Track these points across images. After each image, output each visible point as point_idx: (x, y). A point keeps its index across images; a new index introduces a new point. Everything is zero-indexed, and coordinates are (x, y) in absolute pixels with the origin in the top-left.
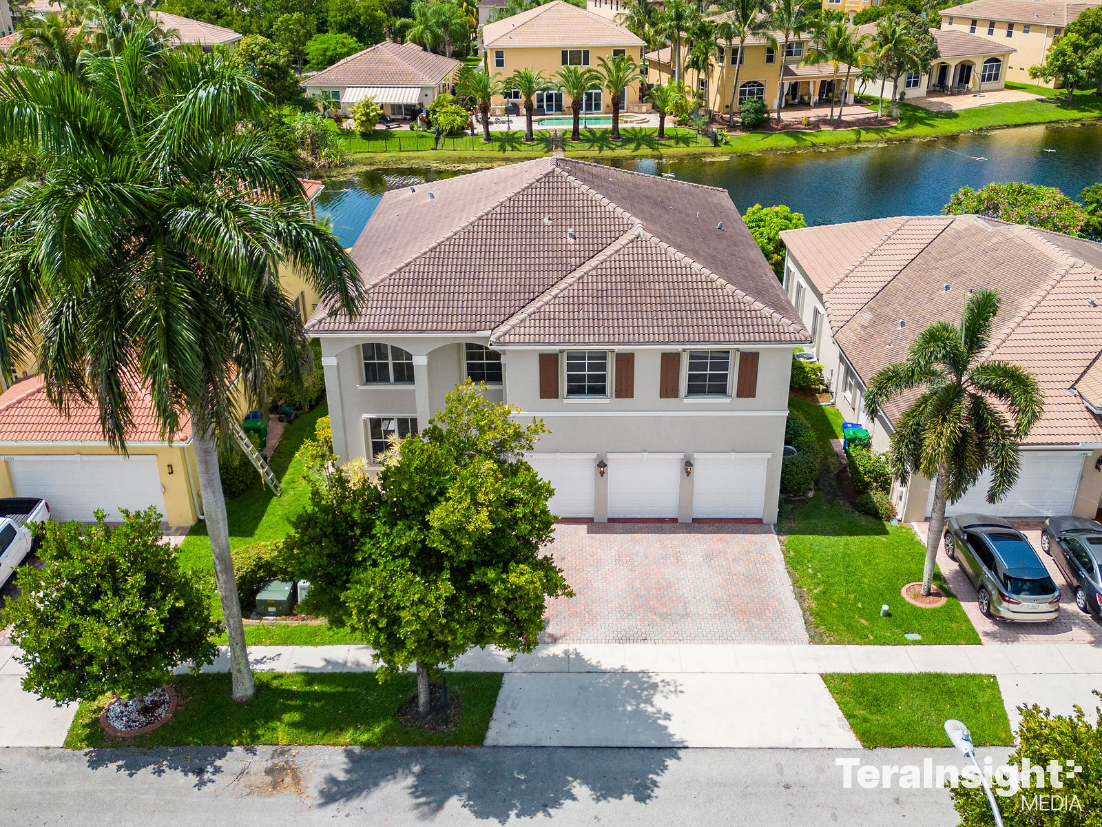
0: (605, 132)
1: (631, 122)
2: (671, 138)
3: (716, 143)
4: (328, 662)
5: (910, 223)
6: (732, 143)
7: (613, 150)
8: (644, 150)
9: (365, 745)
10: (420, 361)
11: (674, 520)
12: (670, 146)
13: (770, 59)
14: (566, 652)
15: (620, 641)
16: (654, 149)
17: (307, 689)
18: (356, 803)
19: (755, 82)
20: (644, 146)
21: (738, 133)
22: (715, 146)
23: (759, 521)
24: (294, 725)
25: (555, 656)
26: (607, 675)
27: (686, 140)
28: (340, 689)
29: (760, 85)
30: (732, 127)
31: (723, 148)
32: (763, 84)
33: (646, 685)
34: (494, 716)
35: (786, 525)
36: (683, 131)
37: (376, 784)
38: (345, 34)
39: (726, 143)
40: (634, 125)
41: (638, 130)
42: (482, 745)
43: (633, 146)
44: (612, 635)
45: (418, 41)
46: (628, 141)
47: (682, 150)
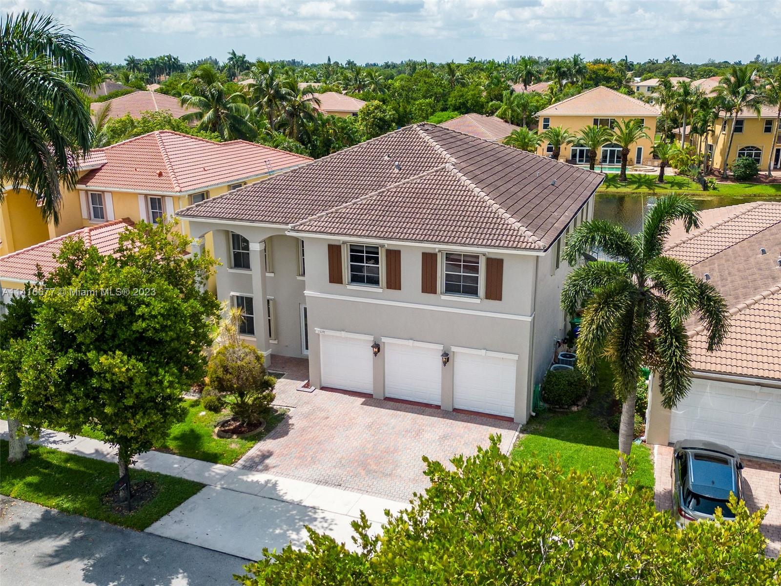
0: (617, 175)
1: (640, 170)
2: (668, 183)
3: (706, 188)
4: (97, 451)
5: (764, 207)
6: (720, 189)
7: (617, 188)
8: (644, 190)
9: (63, 511)
10: (255, 247)
11: (438, 407)
12: (665, 188)
13: (768, 130)
14: (267, 482)
15: (318, 482)
16: (650, 189)
17: (63, 464)
18: (13, 547)
19: (752, 147)
20: (644, 187)
21: (729, 183)
22: (704, 190)
23: (511, 420)
24: (29, 485)
25: (257, 482)
26: (283, 504)
27: (680, 185)
28: (82, 469)
29: (758, 149)
30: (725, 178)
31: (711, 192)
32: (761, 149)
33: (307, 518)
34: (171, 513)
35: (533, 427)
36: (680, 178)
37: (41, 538)
38: (456, 112)
39: (714, 189)
40: (642, 173)
41: (643, 176)
42: (142, 530)
43: (635, 186)
44: (315, 477)
45: (503, 117)
46: (633, 183)
47: (674, 191)
